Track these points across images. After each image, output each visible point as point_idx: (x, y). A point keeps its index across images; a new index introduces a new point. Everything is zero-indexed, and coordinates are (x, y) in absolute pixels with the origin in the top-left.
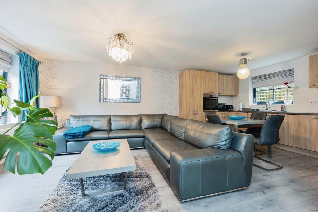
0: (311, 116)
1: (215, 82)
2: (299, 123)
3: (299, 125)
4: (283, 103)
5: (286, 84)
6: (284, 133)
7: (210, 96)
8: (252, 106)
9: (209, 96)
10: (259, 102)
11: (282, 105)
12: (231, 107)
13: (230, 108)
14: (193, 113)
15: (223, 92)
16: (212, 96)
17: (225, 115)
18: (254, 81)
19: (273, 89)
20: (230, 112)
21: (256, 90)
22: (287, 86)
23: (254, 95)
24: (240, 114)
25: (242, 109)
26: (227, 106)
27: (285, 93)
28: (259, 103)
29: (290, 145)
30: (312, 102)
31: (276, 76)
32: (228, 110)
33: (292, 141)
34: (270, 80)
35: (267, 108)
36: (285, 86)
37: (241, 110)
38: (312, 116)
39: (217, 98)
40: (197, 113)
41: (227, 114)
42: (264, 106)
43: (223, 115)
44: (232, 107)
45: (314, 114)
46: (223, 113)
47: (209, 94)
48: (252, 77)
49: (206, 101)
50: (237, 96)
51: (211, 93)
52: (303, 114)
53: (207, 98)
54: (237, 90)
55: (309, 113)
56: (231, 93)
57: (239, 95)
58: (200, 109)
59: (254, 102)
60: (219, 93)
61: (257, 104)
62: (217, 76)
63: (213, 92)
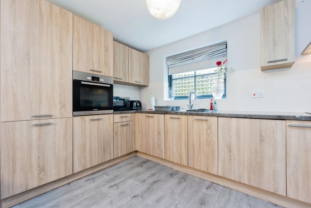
0: (287, 121)
1: (106, 50)
2: (261, 136)
5: (219, 63)
6: (230, 156)
7: (93, 78)
8: (168, 101)
9: (90, 78)
10: (178, 96)
11: (212, 100)
12: (138, 104)
13: (137, 106)
14: (35, 122)
15: (125, 77)
16: (98, 79)
17: (127, 119)
18: (169, 63)
19: (195, 76)
20: (137, 114)
21: (173, 79)
22: (220, 68)
23: (170, 85)
24: (152, 117)
25: (155, 107)
26: (132, 102)
28: (176, 98)
29: (242, 182)
30: (254, 95)
31: (200, 55)
32: (134, 109)
33: (246, 172)
34: (191, 61)
35: (191, 104)
36: (217, 68)
37: (154, 109)
38: (289, 123)
39: (109, 86)
40: (51, 121)
41: (130, 117)
42: (187, 101)
43: (124, 120)
44: (140, 104)
46: (124, 115)
47: (88, 75)
48: (167, 57)
49: (81, 89)
50: (147, 86)
51: (96, 73)
52: (271, 118)
53: (82, 83)
54: (147, 76)
55: (284, 116)
56: (138, 80)
57: (150, 85)
58: (60, 109)
59: (170, 96)
60: (115, 78)
61: (174, 99)
62: (111, 42)
63: (101, 71)
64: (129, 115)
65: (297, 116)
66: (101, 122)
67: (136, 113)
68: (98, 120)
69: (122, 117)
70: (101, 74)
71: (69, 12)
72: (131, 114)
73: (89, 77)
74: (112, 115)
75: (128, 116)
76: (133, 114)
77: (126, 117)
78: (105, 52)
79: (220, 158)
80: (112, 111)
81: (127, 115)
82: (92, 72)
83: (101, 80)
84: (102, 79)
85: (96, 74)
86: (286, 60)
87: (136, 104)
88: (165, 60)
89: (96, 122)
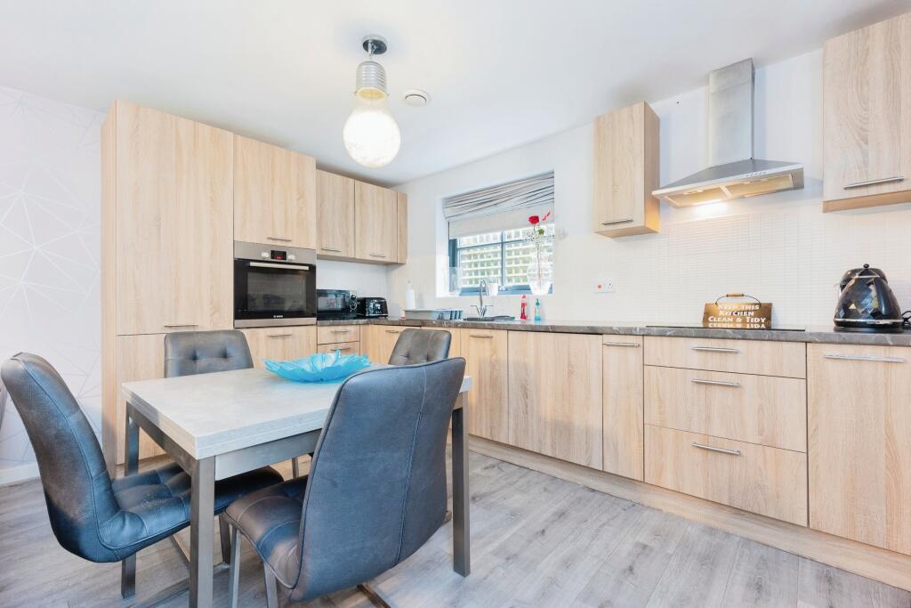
1: (301, 195)
2: (569, 364)
3: (570, 373)
4: (527, 289)
5: (534, 220)
6: (527, 405)
7: (274, 254)
8: (445, 300)
9: (266, 255)
11: (524, 297)
12: (378, 306)
13: (374, 309)
15: (347, 246)
16: (283, 255)
17: (348, 337)
18: (449, 212)
19: (502, 244)
20: (370, 327)
21: (458, 247)
22: (537, 229)
23: (453, 263)
25: (406, 312)
26: (364, 301)
27: (533, 255)
28: (466, 291)
29: (543, 452)
30: (600, 287)
31: (509, 196)
32: (367, 317)
33: (549, 433)
34: (493, 210)
35: (483, 308)
36: (531, 228)
38: (607, 339)
39: (307, 268)
41: (355, 333)
42: (476, 300)
43: (341, 338)
44: (383, 304)
45: (611, 328)
46: (340, 328)
47: (264, 248)
48: (446, 199)
49: (250, 275)
50: (402, 264)
51: (279, 243)
52: (581, 331)
53: (252, 264)
54: (401, 240)
55: (598, 328)
56: (378, 251)
57: (408, 261)
58: (211, 316)
59: (452, 288)
60: (322, 249)
61: (460, 295)
62: (311, 172)
63: (289, 238)
64: (352, 329)
65: (615, 326)
66: (289, 340)
67: (368, 324)
68: (284, 336)
69: (336, 332)
70: (289, 245)
71: (228, 132)
72: (358, 327)
73: (265, 251)
74: (314, 328)
75: (350, 330)
76: (362, 327)
77: (345, 332)
78: (298, 199)
79: (511, 411)
80: (313, 320)
81: (348, 328)
82: (271, 242)
83: (290, 257)
84: (291, 253)
85: (279, 246)
86: (631, 221)
87: (374, 305)
88: (439, 205)
89: (280, 341)
